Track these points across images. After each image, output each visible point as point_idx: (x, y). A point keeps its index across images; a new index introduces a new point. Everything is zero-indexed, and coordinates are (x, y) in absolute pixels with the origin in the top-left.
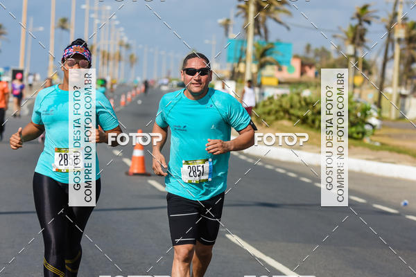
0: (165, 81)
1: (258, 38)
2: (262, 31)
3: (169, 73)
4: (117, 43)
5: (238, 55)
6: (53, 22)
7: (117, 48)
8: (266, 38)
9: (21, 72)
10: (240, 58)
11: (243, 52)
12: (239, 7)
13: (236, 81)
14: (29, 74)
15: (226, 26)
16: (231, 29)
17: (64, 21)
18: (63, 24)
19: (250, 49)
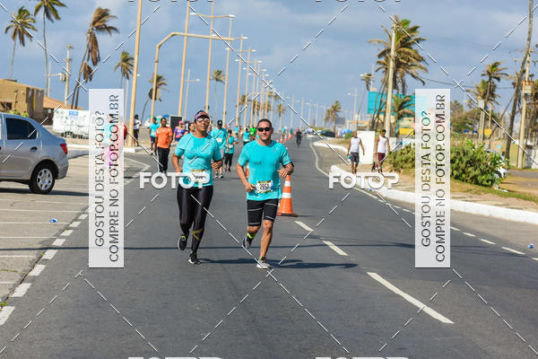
0: (311, 130)
1: (395, 91)
2: (400, 85)
3: (314, 122)
4: (267, 94)
5: (378, 108)
6: (209, 74)
7: (267, 98)
8: (404, 92)
9: (180, 119)
10: (380, 109)
11: (383, 104)
12: (379, 62)
13: (376, 131)
14: (186, 122)
15: (368, 80)
16: (371, 82)
17: (219, 73)
18: (218, 76)
19: (389, 101)
